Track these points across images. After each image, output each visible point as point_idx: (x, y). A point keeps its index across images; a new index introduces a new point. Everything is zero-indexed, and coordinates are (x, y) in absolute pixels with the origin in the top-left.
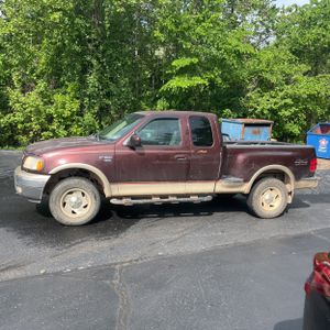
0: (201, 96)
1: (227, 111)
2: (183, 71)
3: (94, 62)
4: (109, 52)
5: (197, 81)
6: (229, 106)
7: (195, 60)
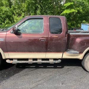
0: (74, 16)
1: (84, 21)
2: (68, 8)
3: (39, 6)
4: (44, 3)
5: (73, 10)
6: (85, 20)
7: (72, 3)
